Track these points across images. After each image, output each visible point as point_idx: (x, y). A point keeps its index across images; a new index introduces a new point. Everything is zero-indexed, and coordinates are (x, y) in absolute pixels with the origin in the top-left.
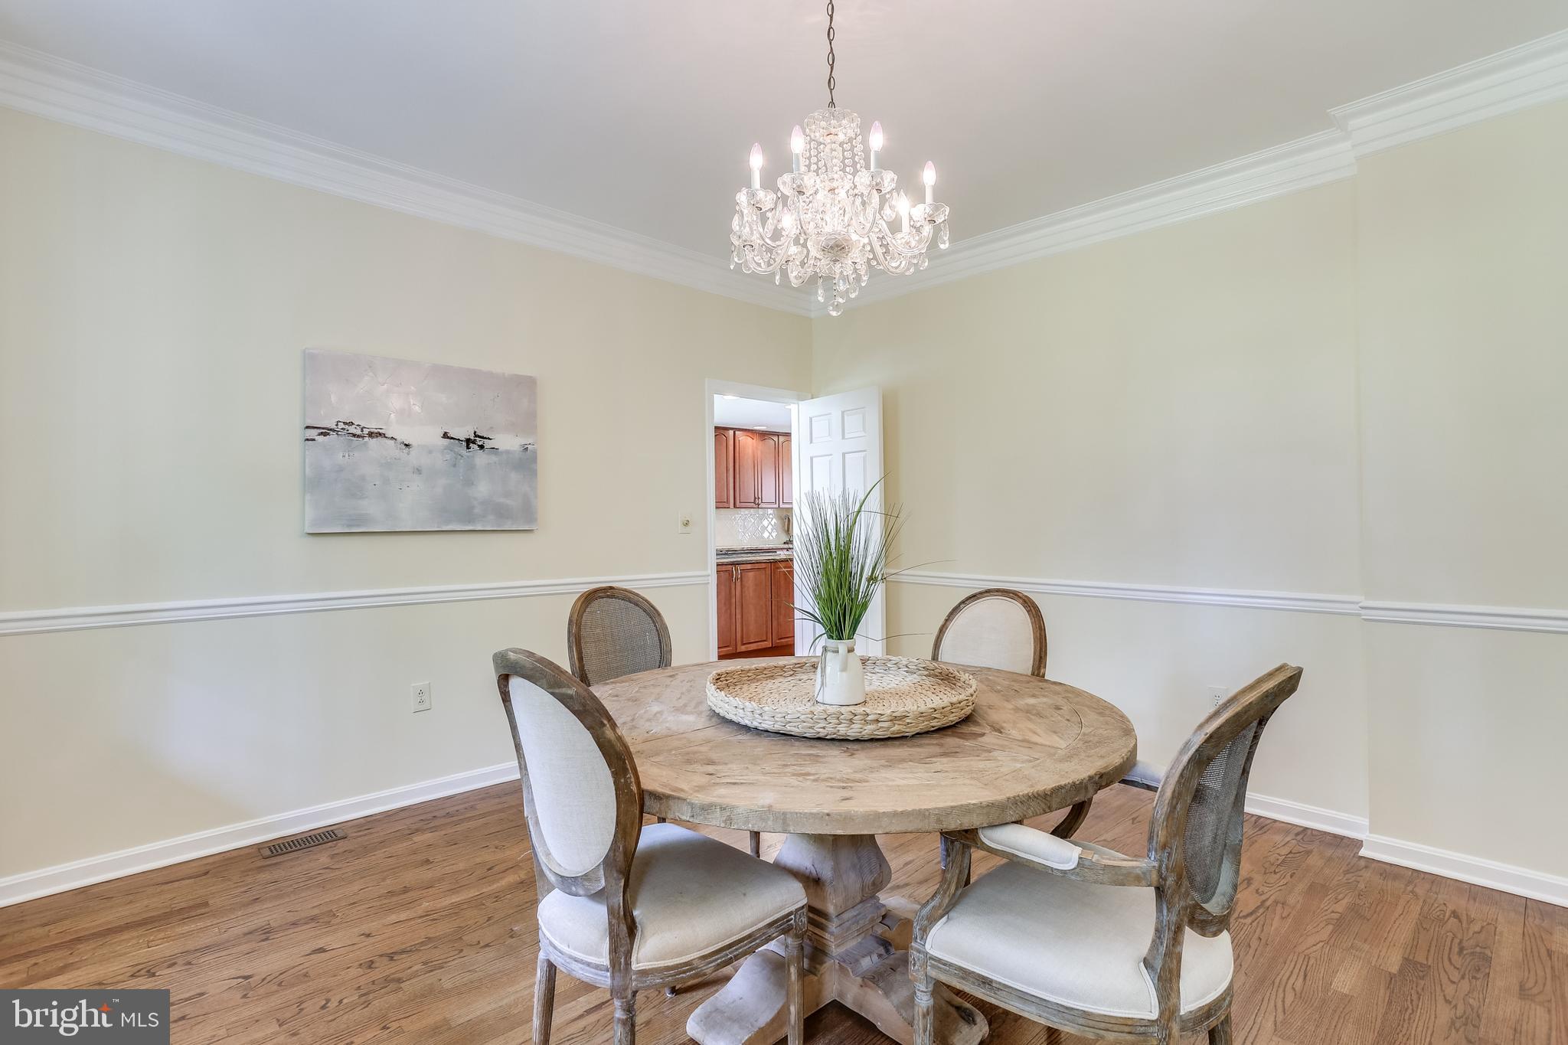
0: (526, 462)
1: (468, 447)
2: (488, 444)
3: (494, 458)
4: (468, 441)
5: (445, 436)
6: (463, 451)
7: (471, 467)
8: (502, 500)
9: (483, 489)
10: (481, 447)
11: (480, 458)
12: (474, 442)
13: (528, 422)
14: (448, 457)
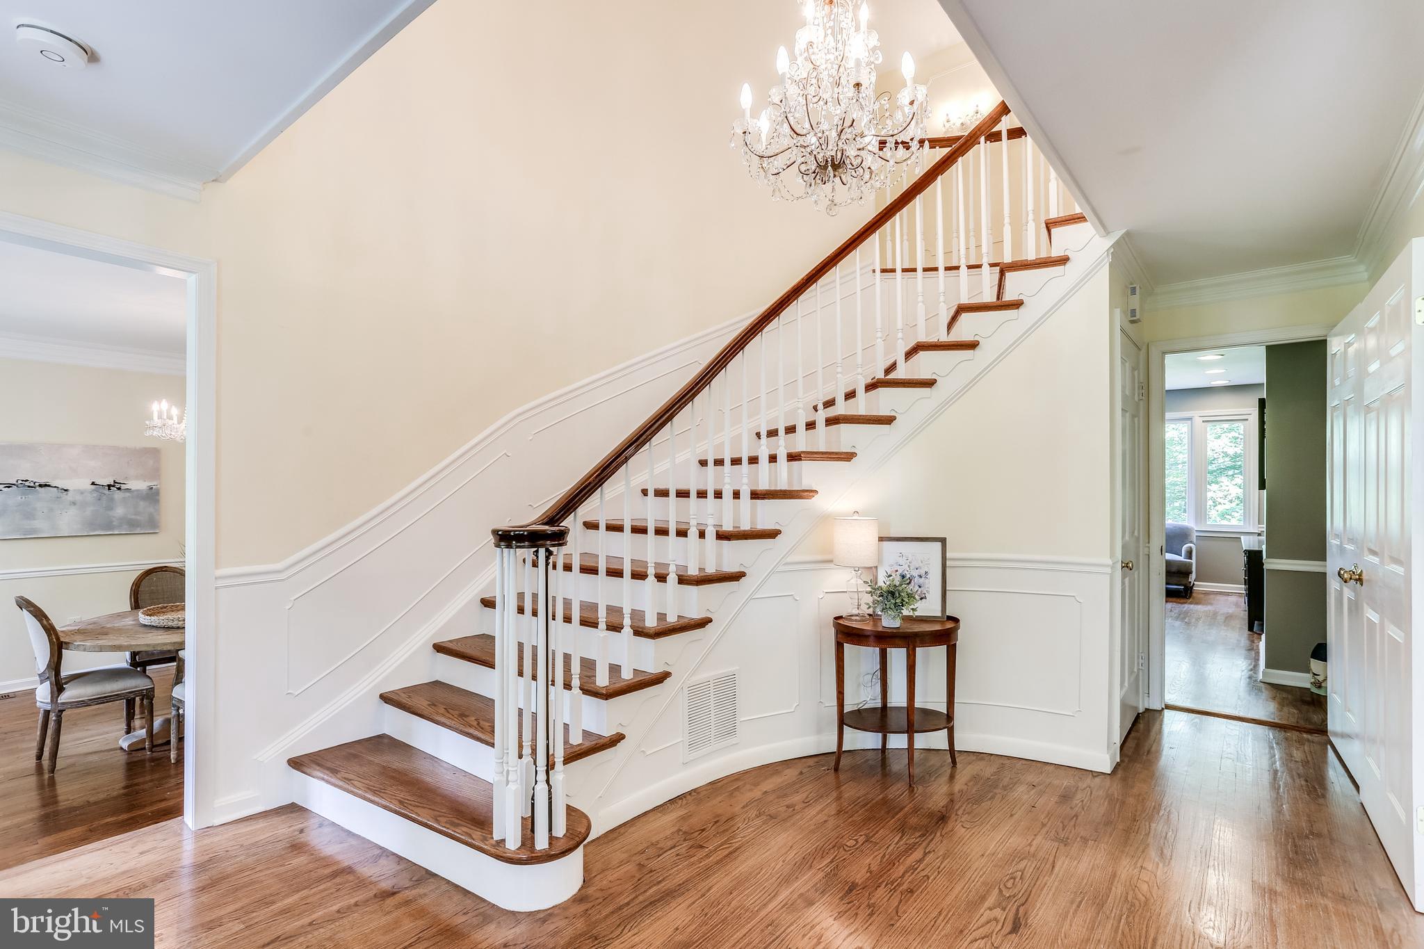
0: (153, 496)
1: (109, 489)
2: (123, 487)
3: (128, 494)
4: (109, 486)
5: (93, 484)
6: (106, 492)
7: (112, 500)
8: (133, 517)
9: (120, 511)
10: (119, 489)
11: (118, 495)
12: (114, 486)
13: (156, 473)
14: (95, 495)
